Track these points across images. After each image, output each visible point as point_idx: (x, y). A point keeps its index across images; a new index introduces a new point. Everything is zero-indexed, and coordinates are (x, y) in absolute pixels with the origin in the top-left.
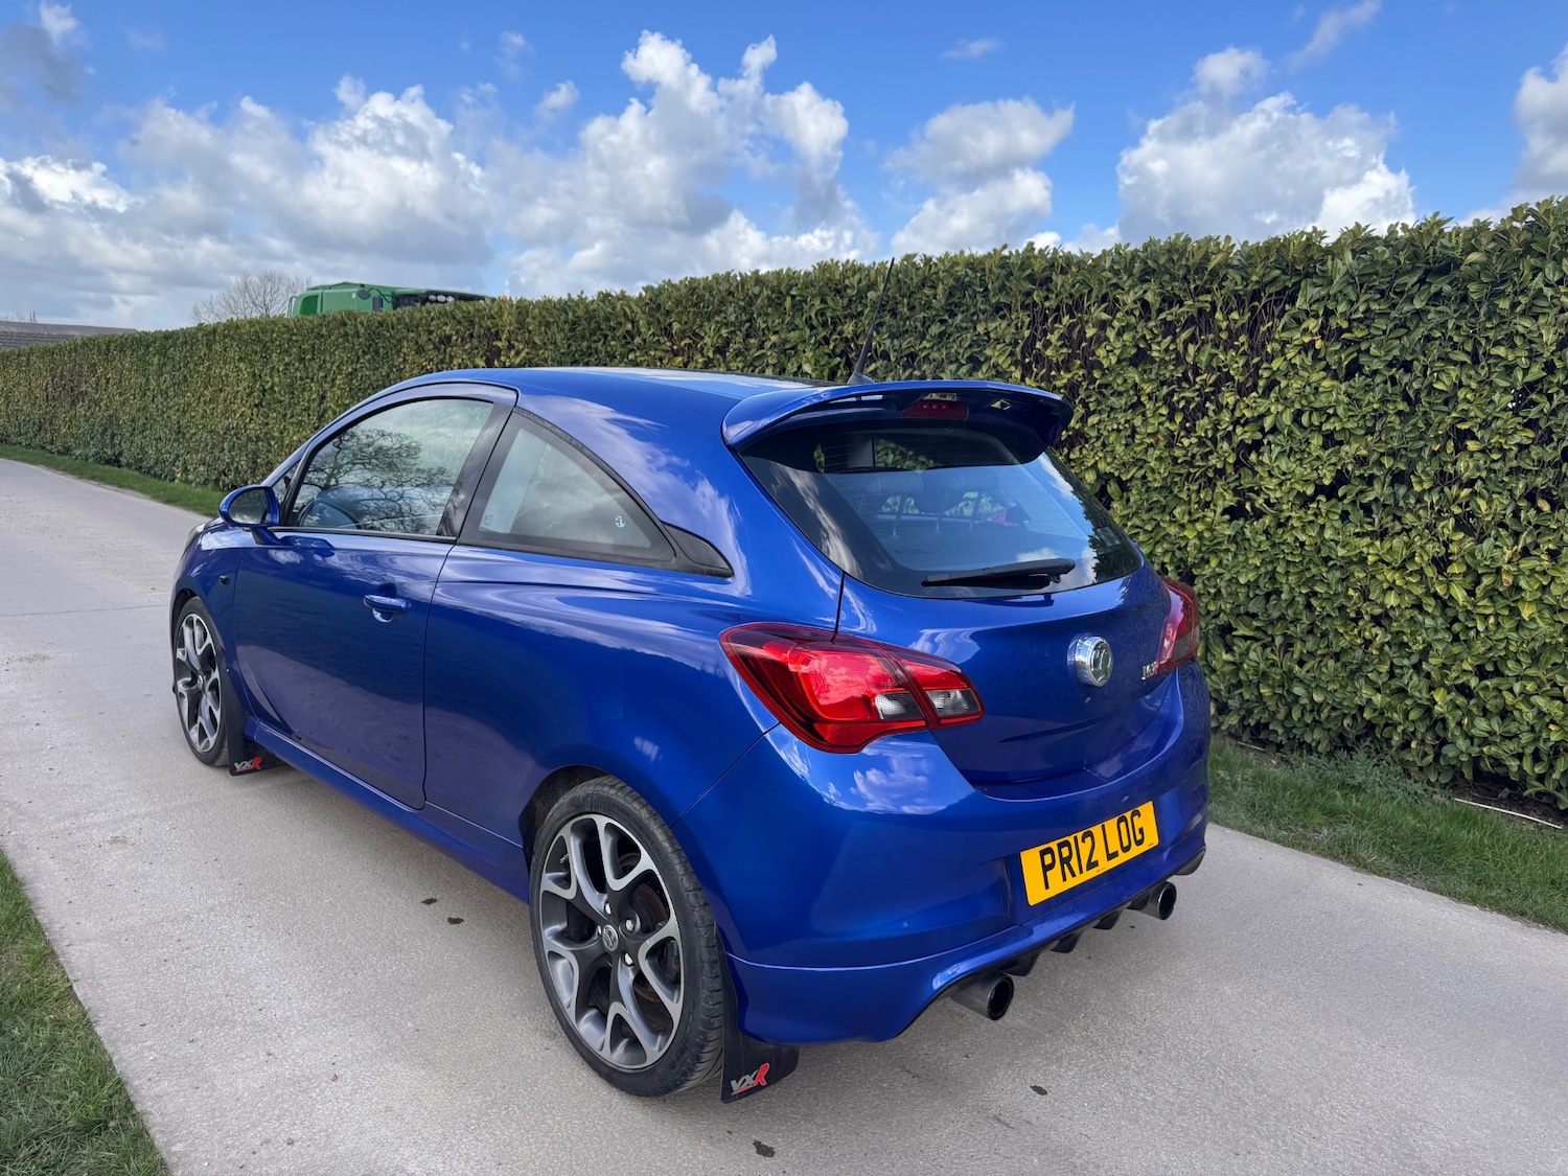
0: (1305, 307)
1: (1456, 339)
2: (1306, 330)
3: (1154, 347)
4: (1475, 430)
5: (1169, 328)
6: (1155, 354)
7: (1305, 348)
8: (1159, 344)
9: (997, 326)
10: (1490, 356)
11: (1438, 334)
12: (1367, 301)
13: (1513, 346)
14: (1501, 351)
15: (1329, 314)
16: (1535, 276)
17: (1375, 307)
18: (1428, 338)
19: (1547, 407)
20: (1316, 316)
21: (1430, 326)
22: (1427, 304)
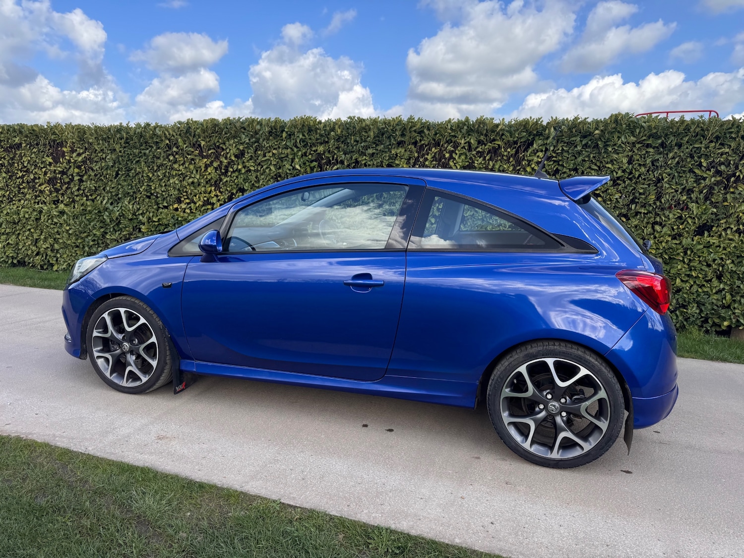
0: (537, 147)
1: (594, 161)
2: (538, 156)
3: (476, 162)
4: (601, 194)
5: (481, 154)
6: (476, 165)
7: (538, 163)
8: (478, 161)
9: (401, 150)
10: (606, 167)
11: (587, 159)
12: (562, 146)
13: (613, 164)
14: (609, 166)
15: (547, 150)
16: (619, 140)
17: (565, 148)
18: (584, 161)
19: (623, 185)
20: (542, 151)
21: (584, 156)
22: (582, 148)
